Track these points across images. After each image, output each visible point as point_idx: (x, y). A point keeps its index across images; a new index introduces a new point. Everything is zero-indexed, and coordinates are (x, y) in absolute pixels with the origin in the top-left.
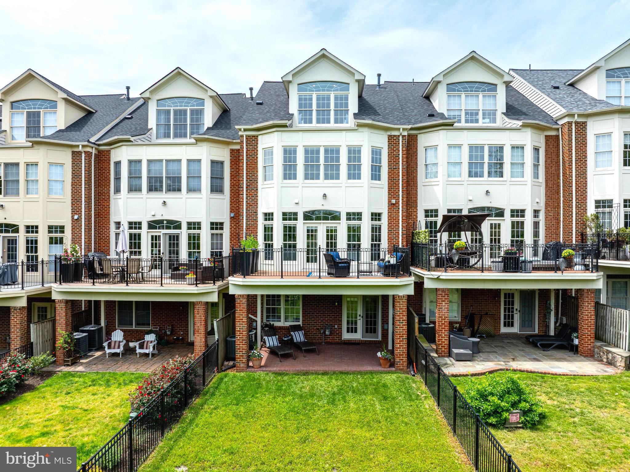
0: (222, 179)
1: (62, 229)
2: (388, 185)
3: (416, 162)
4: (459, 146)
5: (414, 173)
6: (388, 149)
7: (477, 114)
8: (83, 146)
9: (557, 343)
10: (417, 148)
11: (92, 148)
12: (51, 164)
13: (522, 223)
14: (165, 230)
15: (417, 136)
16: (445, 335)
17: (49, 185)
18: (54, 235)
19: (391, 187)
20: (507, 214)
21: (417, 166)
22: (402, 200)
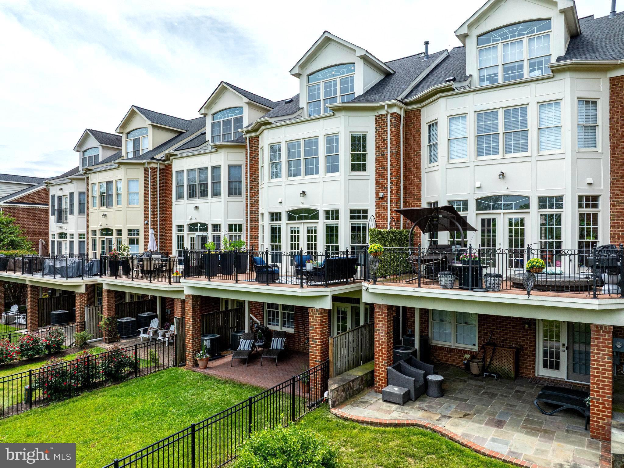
0: (241, 182)
1: (137, 232)
2: (376, 175)
3: (420, 144)
4: (463, 116)
5: (416, 157)
6: (376, 132)
7: (521, 67)
8: (149, 163)
9: (567, 406)
10: (420, 126)
11: (157, 163)
12: (129, 180)
13: (559, 217)
14: (199, 232)
15: (420, 110)
16: (382, 365)
17: (128, 197)
18: (132, 237)
19: (379, 177)
20: (534, 204)
21: (420, 148)
22: (391, 192)
